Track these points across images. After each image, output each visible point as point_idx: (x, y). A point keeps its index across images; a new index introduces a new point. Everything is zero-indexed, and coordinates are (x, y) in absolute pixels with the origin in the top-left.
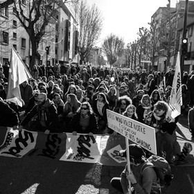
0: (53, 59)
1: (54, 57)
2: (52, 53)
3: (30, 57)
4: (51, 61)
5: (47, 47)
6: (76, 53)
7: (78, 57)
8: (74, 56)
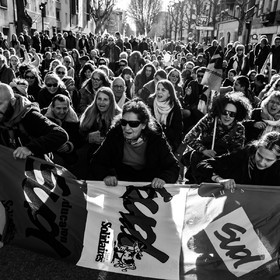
0: (53, 28)
1: (55, 25)
2: (51, 16)
3: (16, 23)
4: (51, 32)
5: (43, 5)
6: (88, 19)
7: (92, 24)
8: (85, 24)
